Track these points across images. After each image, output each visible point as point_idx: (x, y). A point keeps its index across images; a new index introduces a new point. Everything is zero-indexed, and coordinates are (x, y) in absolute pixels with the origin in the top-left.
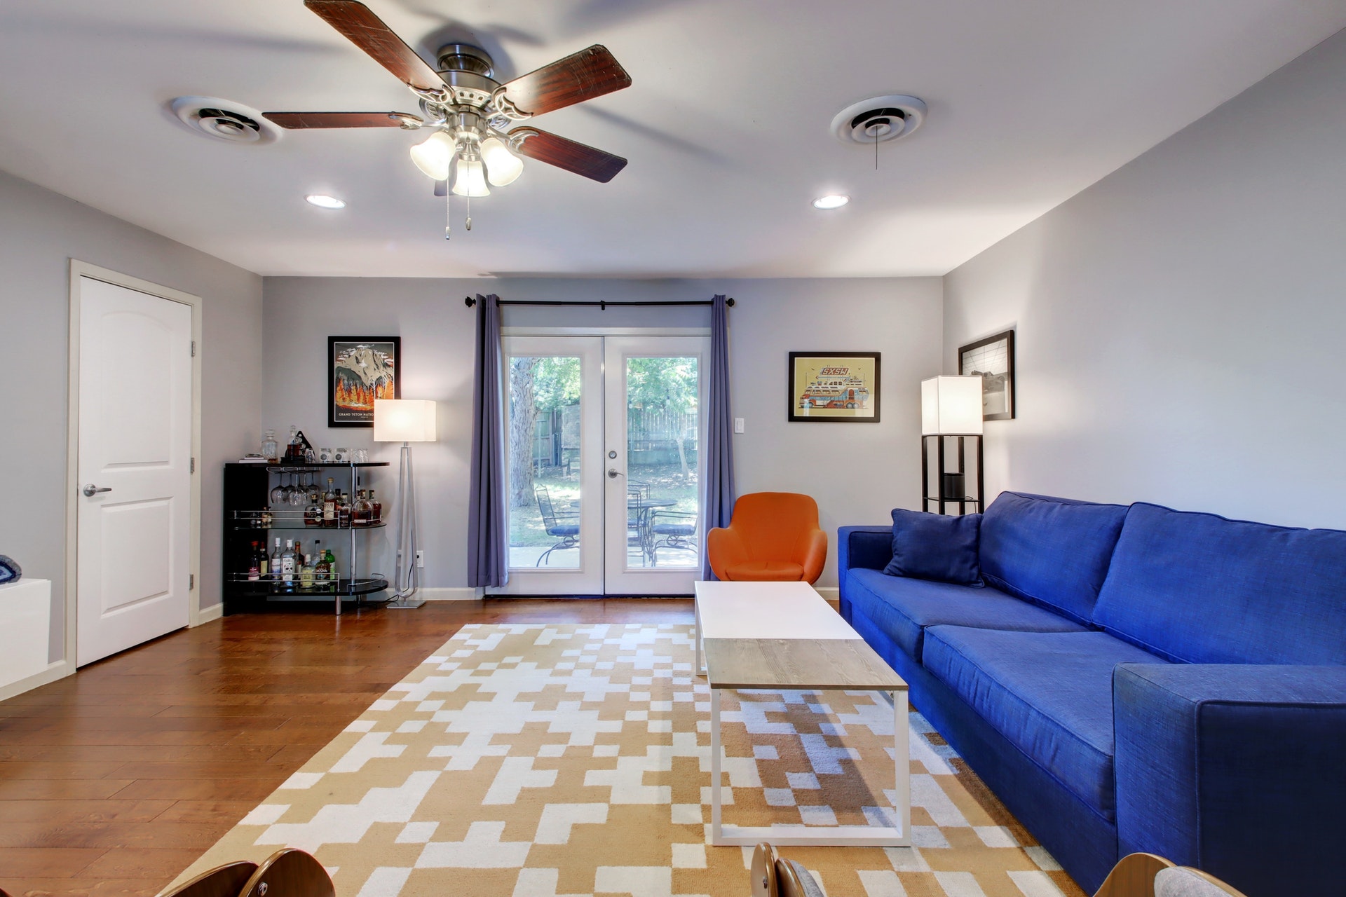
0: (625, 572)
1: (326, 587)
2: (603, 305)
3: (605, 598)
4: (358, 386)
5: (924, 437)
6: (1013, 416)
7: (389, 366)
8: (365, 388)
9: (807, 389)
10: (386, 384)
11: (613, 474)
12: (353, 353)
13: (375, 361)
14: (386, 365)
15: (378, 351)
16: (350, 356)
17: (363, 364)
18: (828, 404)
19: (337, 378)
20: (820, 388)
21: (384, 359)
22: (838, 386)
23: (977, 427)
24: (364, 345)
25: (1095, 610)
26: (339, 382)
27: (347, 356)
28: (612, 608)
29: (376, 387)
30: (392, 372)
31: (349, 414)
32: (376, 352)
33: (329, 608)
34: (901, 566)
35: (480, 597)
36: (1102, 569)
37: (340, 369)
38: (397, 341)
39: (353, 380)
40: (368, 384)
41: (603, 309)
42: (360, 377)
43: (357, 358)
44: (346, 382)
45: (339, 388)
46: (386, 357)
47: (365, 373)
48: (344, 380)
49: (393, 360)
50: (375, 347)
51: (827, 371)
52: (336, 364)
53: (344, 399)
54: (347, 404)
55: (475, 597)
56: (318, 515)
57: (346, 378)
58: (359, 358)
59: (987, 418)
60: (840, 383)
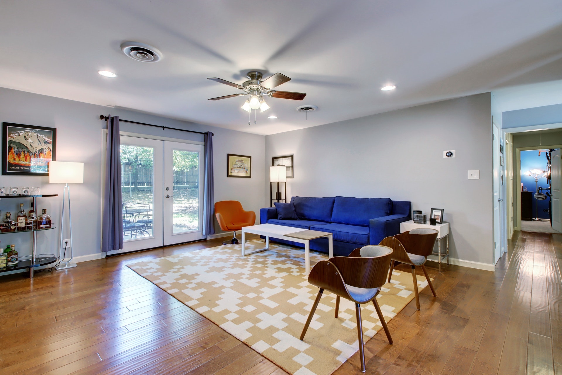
0: (172, 235)
1: (16, 266)
2: (164, 128)
3: (164, 247)
4: (26, 153)
5: (271, 183)
6: (293, 178)
7: (49, 143)
8: (31, 154)
9: (232, 166)
10: (46, 153)
11: (168, 197)
12: (22, 133)
13: (38, 140)
14: (46, 142)
15: (41, 135)
16: (19, 135)
17: (30, 140)
18: (238, 172)
19: (9, 147)
20: (236, 166)
21: (45, 139)
22: (241, 166)
23: (285, 180)
24: (30, 130)
25: (332, 219)
26: (11, 149)
27: (17, 135)
28: (166, 250)
29: (39, 154)
30: (51, 146)
31: (19, 168)
32: (39, 135)
33: (27, 275)
34: (282, 217)
35: (104, 257)
36: (332, 210)
37: (11, 142)
38: (54, 130)
39: (22, 149)
40: (34, 151)
41: (164, 129)
42: (27, 148)
43: (25, 137)
44: (16, 149)
45: (10, 153)
46: (46, 138)
47: (31, 146)
48: (15, 148)
49: (52, 140)
50: (39, 132)
51: (238, 161)
52: (8, 139)
53: (15, 159)
54: (17, 161)
55: (102, 257)
56: (13, 225)
57: (16, 147)
58: (27, 137)
59: (287, 177)
60: (241, 165)
